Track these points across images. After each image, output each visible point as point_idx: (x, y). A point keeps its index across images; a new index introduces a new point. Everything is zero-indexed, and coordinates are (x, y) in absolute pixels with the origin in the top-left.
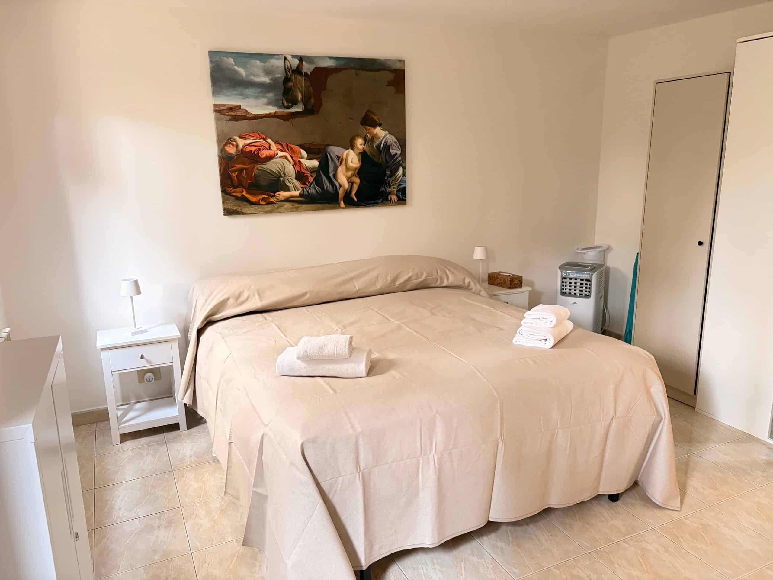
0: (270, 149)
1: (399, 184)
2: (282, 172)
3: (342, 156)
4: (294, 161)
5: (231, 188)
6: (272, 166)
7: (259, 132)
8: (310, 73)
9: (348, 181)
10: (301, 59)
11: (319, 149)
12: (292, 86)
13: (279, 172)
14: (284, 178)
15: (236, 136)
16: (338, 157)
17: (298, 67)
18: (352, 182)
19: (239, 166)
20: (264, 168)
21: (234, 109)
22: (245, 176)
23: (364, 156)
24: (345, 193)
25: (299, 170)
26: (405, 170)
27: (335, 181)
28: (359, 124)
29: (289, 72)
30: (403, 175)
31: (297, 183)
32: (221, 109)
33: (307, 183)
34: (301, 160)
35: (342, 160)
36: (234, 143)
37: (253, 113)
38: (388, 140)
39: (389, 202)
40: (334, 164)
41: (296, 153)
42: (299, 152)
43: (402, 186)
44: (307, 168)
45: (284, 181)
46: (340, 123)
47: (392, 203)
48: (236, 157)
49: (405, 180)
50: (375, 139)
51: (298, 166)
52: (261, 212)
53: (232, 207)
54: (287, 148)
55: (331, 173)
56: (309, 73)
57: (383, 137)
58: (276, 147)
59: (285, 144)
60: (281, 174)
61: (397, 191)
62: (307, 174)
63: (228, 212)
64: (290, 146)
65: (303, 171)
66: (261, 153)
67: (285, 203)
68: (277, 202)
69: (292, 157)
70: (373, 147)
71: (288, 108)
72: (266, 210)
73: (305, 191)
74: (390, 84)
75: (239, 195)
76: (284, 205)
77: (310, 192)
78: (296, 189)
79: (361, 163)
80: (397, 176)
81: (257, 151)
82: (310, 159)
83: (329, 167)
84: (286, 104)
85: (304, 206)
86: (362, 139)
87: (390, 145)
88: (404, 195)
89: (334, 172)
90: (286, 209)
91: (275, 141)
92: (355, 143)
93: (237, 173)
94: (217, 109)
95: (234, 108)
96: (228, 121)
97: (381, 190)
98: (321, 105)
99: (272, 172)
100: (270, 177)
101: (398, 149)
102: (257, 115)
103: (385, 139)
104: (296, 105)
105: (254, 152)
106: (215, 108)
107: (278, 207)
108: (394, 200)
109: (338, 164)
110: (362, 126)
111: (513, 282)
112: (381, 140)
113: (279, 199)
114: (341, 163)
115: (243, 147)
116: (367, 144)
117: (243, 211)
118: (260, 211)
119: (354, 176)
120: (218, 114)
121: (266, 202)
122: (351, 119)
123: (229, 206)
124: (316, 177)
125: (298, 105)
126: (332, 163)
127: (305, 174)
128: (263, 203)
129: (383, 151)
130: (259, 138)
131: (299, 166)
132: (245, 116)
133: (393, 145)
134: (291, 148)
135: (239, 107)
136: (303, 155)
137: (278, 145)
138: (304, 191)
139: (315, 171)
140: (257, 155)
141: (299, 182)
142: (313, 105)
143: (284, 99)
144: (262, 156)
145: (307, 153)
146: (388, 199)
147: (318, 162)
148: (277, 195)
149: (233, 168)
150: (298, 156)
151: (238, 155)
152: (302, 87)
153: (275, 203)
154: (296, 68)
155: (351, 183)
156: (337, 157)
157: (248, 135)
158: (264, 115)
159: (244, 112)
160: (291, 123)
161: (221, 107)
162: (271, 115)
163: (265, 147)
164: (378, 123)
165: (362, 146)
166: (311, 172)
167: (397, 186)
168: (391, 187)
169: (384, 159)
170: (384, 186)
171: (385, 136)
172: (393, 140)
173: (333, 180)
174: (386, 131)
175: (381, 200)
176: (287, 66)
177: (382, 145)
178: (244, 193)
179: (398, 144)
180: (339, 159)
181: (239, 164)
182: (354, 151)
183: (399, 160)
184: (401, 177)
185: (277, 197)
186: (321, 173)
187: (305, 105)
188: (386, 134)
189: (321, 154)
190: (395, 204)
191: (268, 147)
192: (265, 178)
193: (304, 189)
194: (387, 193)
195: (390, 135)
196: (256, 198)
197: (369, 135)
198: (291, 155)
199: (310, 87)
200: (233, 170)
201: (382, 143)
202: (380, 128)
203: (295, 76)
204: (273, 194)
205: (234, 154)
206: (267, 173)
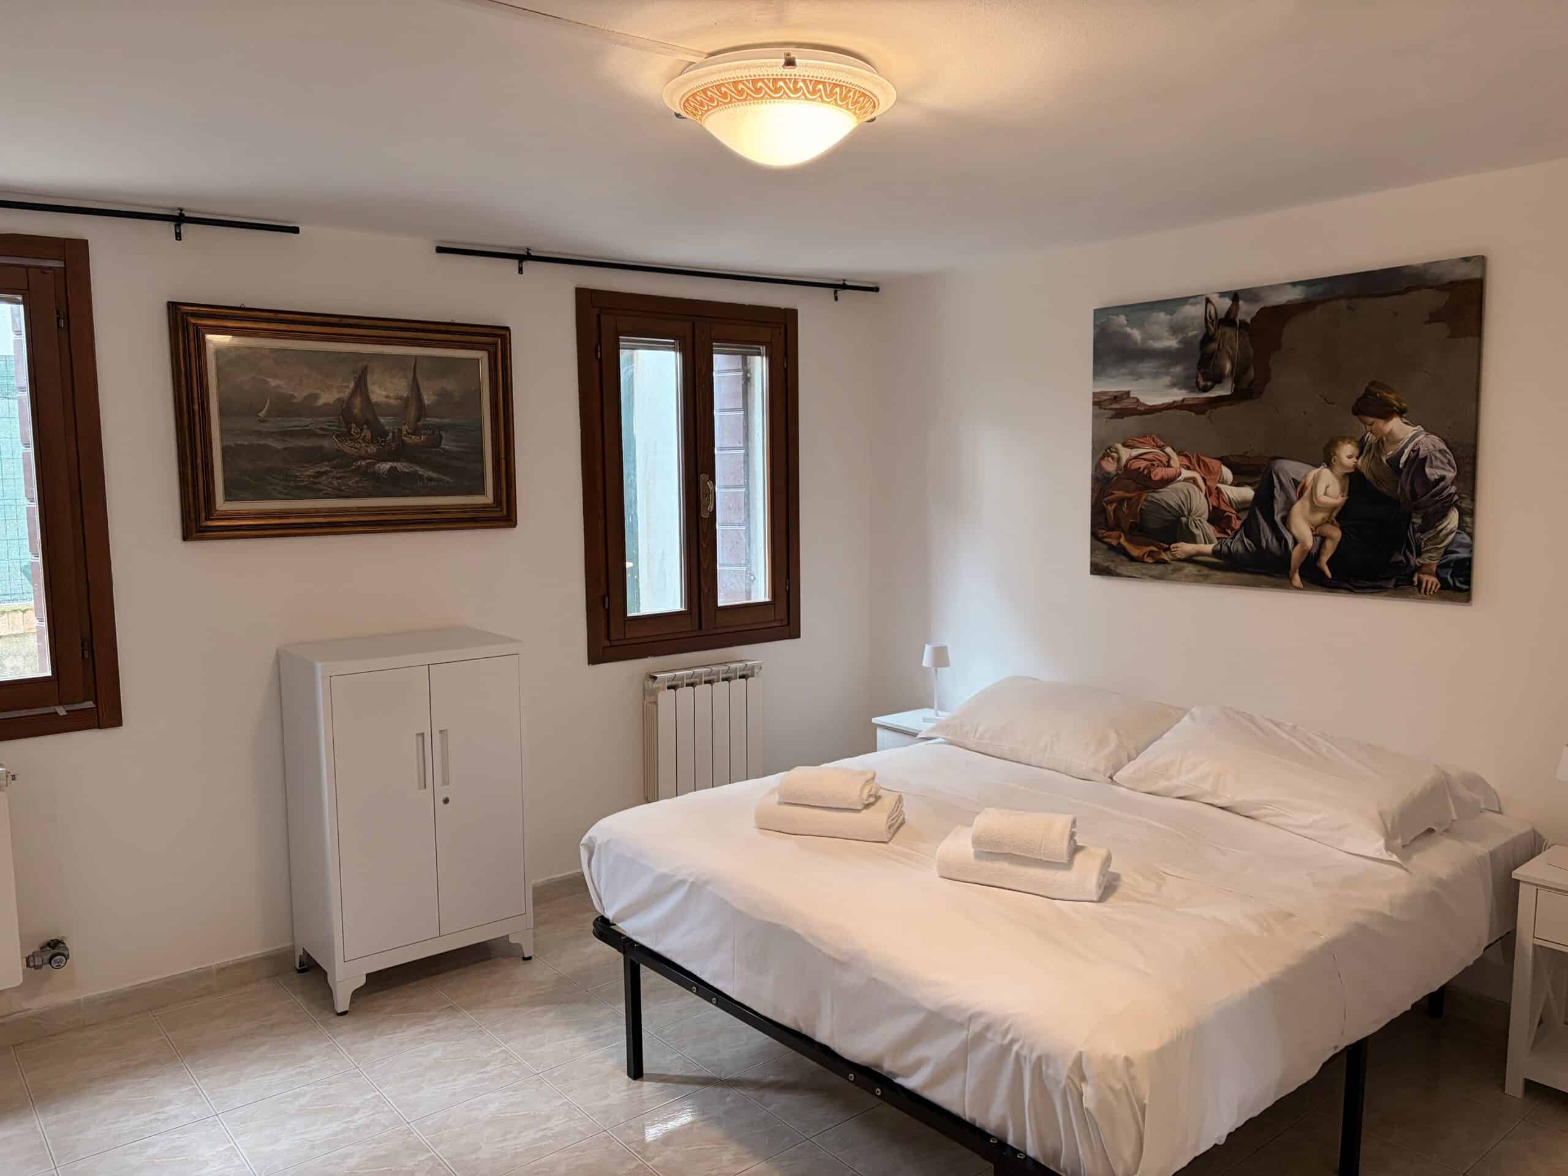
1: (1446, 550)
2: (1185, 507)
3: (1303, 481)
4: (1209, 488)
5: (1103, 529)
6: (1169, 496)
7: (1154, 436)
8: (1252, 321)
9: (1314, 533)
10: (1235, 296)
12: (1215, 349)
13: (1180, 507)
14: (1188, 518)
15: (1118, 443)
16: (1296, 483)
17: (1228, 313)
18: (1323, 535)
19: (1119, 494)
20: (1157, 499)
21: (1121, 398)
22: (1126, 512)
23: (1354, 481)
24: (1304, 557)
25: (1215, 504)
26: (1469, 519)
27: (1286, 530)
28: (1350, 412)
29: (1213, 325)
30: (1458, 529)
31: (1210, 530)
32: (1101, 400)
33: (1229, 531)
34: (1220, 486)
35: (1304, 488)
36: (1115, 455)
37: (1146, 403)
38: (1421, 446)
39: (1416, 589)
40: (1285, 497)
41: (1213, 474)
42: (1218, 471)
43: (1454, 556)
44: (1230, 503)
45: (1187, 525)
46: (1305, 413)
47: (1423, 591)
48: (1117, 479)
50: (1386, 445)
51: (1215, 498)
52: (1144, 576)
53: (1103, 562)
54: (1197, 464)
55: (1277, 514)
56: (1249, 321)
57: (1407, 440)
58: (1179, 461)
59: (1195, 456)
60: (1183, 511)
61: (1438, 567)
62: (1230, 514)
63: (1097, 569)
64: (1203, 461)
66: (1154, 473)
67: (1185, 564)
69: (1204, 480)
70: (1381, 459)
71: (1205, 389)
72: (1153, 573)
73: (1223, 546)
74: (1435, 317)
75: (1114, 543)
76: (1184, 567)
78: (1208, 540)
79: (1348, 495)
80: (1442, 529)
81: (1148, 469)
82: (1238, 485)
83: (1275, 501)
84: (1202, 383)
85: (1219, 575)
86: (1353, 445)
87: (1426, 458)
89: (1284, 513)
90: (1186, 576)
91: (1178, 452)
92: (1335, 454)
94: (1097, 400)
95: (1119, 396)
96: (1109, 418)
97: (1392, 560)
98: (1269, 379)
99: (1168, 507)
100: (1164, 515)
101: (1449, 467)
102: (1154, 406)
103: (1412, 443)
105: (1143, 470)
106: (1093, 398)
107: (1175, 571)
108: (1429, 587)
109: (1293, 494)
110: (1356, 418)
112: (1402, 446)
113: (1175, 557)
114: (1301, 495)
115: (1128, 461)
116: (1366, 454)
117: (1117, 571)
118: (1143, 574)
120: (1097, 407)
121: (1153, 558)
122: (1330, 403)
123: (1100, 559)
124: (1246, 520)
126: (1282, 494)
128: (1150, 560)
129: (1405, 471)
131: (1216, 496)
132: (1135, 409)
133: (1433, 458)
134: (1206, 465)
135: (1128, 393)
136: (1225, 478)
139: (1245, 509)
140: (1148, 476)
141: (1213, 527)
142: (1252, 382)
143: (1200, 375)
145: (1234, 474)
146: (1414, 582)
147: (1254, 490)
148: (1174, 548)
149: (1109, 497)
150: (1215, 479)
151: (1119, 474)
152: (1233, 350)
153: (1170, 563)
154: (1226, 315)
155: (1321, 539)
156: (1292, 483)
157: (1138, 441)
158: (1164, 406)
159: (1134, 403)
160: (1209, 417)
161: (1102, 397)
162: (1175, 405)
163: (1161, 461)
164: (1398, 408)
165: (1352, 459)
166: (1238, 511)
167: (1440, 553)
168: (1422, 556)
169: (1408, 488)
170: (1405, 553)
171: (1412, 437)
172: (1436, 446)
173: (1281, 528)
174: (1417, 425)
175: (1393, 581)
176: (1210, 313)
177: (1403, 456)
178: (1122, 540)
179: (1449, 455)
180: (1296, 487)
181: (1118, 490)
182: (1332, 472)
183: (1451, 494)
184: (1454, 534)
185: (1173, 553)
186: (1258, 513)
187: (1237, 381)
188: (1416, 432)
189: (1261, 476)
190: (1432, 596)
191: (1167, 462)
192: (1157, 516)
193: (1222, 542)
194: (1412, 567)
195: (1427, 435)
196: (1139, 551)
197: (1371, 435)
198: (1203, 476)
199: (1248, 347)
200: (1110, 500)
201: (1404, 453)
202: (1401, 420)
203: (1223, 330)
204: (1166, 546)
205: (1113, 473)
206: (1162, 508)
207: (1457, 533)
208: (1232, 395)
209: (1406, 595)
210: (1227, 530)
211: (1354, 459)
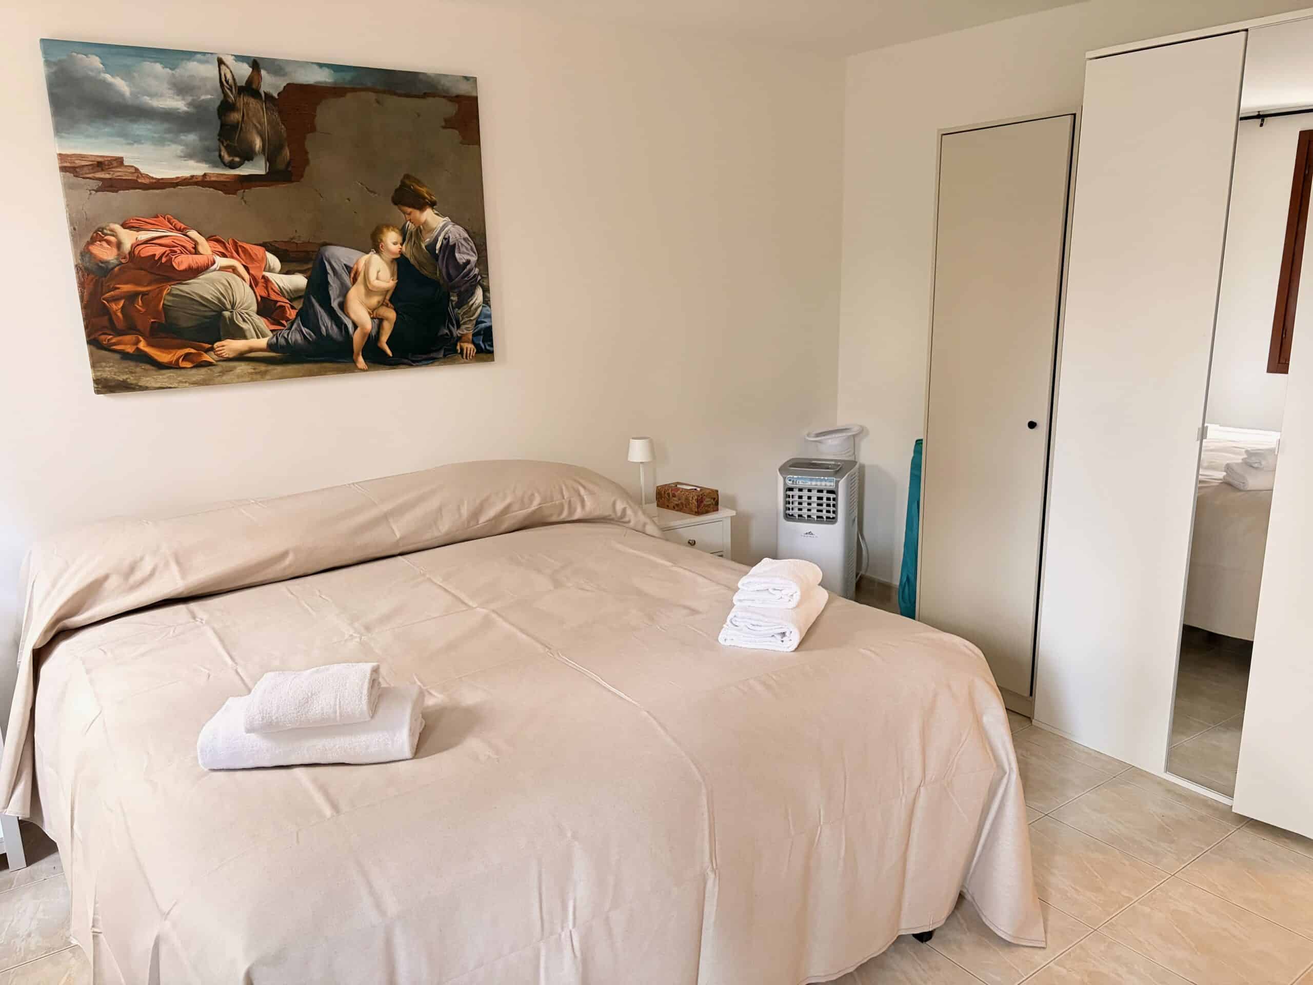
0: (196, 252)
1: (477, 321)
2: (226, 300)
3: (355, 266)
4: (253, 277)
5: (110, 335)
6: (203, 288)
7: (169, 216)
8: (279, 94)
9: (372, 316)
10: (255, 64)
11: (307, 252)
12: (238, 120)
13: (220, 300)
14: (231, 312)
15: (115, 223)
16: (348, 268)
17: (250, 81)
18: (380, 317)
19: (126, 288)
20: (187, 293)
21: (108, 165)
22: (143, 310)
23: (401, 265)
24: (365, 340)
25: (264, 294)
26: (488, 295)
27: (345, 316)
28: (391, 202)
29: (231, 91)
30: (483, 303)
31: (262, 323)
32: (76, 165)
33: (284, 322)
34: (267, 274)
35: (356, 274)
36: (112, 239)
37: (152, 175)
38: (450, 235)
39: (460, 356)
40: (339, 282)
41: (255, 261)
42: (262, 258)
43: (483, 325)
44: (281, 292)
45: (231, 319)
46: (348, 199)
47: (464, 357)
48: (120, 269)
49: (488, 313)
50: (423, 232)
51: (263, 288)
52: (182, 385)
53: (115, 375)
54: (235, 251)
55: (334, 300)
56: (276, 95)
57: (439, 229)
58: (211, 247)
59: (230, 241)
60: (223, 304)
61: (473, 335)
62: (283, 304)
64: (241, 246)
65: (274, 296)
66: (176, 261)
68: (221, 363)
69: (246, 268)
70: (420, 246)
71: (232, 166)
72: (194, 379)
73: (279, 338)
74: (449, 124)
75: (130, 349)
76: (235, 368)
78: (260, 334)
79: (398, 279)
80: (473, 304)
81: (166, 256)
82: (287, 273)
83: (330, 288)
84: (227, 158)
85: (279, 369)
86: (396, 232)
87: (455, 244)
88: (489, 343)
89: (340, 299)
90: (238, 376)
91: (207, 236)
92: (382, 240)
93: (122, 303)
94: (65, 165)
95: (106, 162)
96: (93, 190)
97: (440, 333)
98: (306, 162)
99: (204, 301)
100: (199, 311)
101: (472, 253)
102: (162, 179)
103: (444, 232)
104: (251, 161)
105: (161, 257)
106: (60, 162)
107: (223, 373)
108: (469, 352)
109: (348, 280)
110: (396, 207)
111: (702, 502)
112: (437, 233)
113: (222, 356)
114: (355, 280)
115: (134, 247)
116: (409, 240)
117: (139, 384)
118: (181, 382)
119: (382, 305)
120: (69, 174)
121: (192, 362)
122: (371, 192)
123: (109, 373)
124: (301, 309)
126: (336, 280)
127: (279, 304)
128: (188, 365)
129: (441, 256)
130: (171, 228)
131: (263, 286)
132: (135, 181)
133: (460, 245)
134: (245, 251)
135: (120, 161)
136: (272, 265)
137: (215, 243)
138: (277, 339)
139: (298, 298)
140: (168, 264)
141: (265, 319)
142: (289, 164)
143: (223, 148)
144: (179, 264)
145: (281, 261)
146: (457, 350)
147: (306, 278)
148: (218, 347)
149: (112, 293)
150: (260, 267)
151: (121, 263)
152: (261, 126)
153: (214, 365)
154: (246, 84)
155: (379, 321)
156: (345, 269)
157: (146, 222)
158: (178, 181)
159: (132, 173)
160: (243, 198)
161: (77, 162)
162: (194, 180)
163: (184, 247)
164: (429, 200)
165: (397, 246)
166: (291, 300)
168: (461, 328)
169: (444, 271)
170: (448, 325)
171: (443, 226)
172: (461, 235)
173: (339, 314)
174: (444, 216)
175: (442, 352)
176: (226, 78)
177: (438, 242)
178: (142, 345)
179: (471, 242)
180: (350, 273)
181: (125, 283)
182: (380, 255)
183: (475, 275)
184: (481, 307)
185: (219, 352)
186: (313, 300)
187: (271, 160)
188: (445, 222)
189: (312, 262)
190: (471, 360)
191: (193, 248)
192: (190, 312)
193: (277, 334)
194: (454, 338)
195: (454, 225)
196: (170, 356)
197: (411, 224)
198: (244, 263)
199: (279, 124)
200: (113, 296)
201: (438, 240)
202: (433, 211)
203: (245, 100)
204: (208, 346)
205: (113, 263)
206: (194, 302)
207: (483, 306)
209: (453, 362)
210: (281, 321)
211: (399, 246)
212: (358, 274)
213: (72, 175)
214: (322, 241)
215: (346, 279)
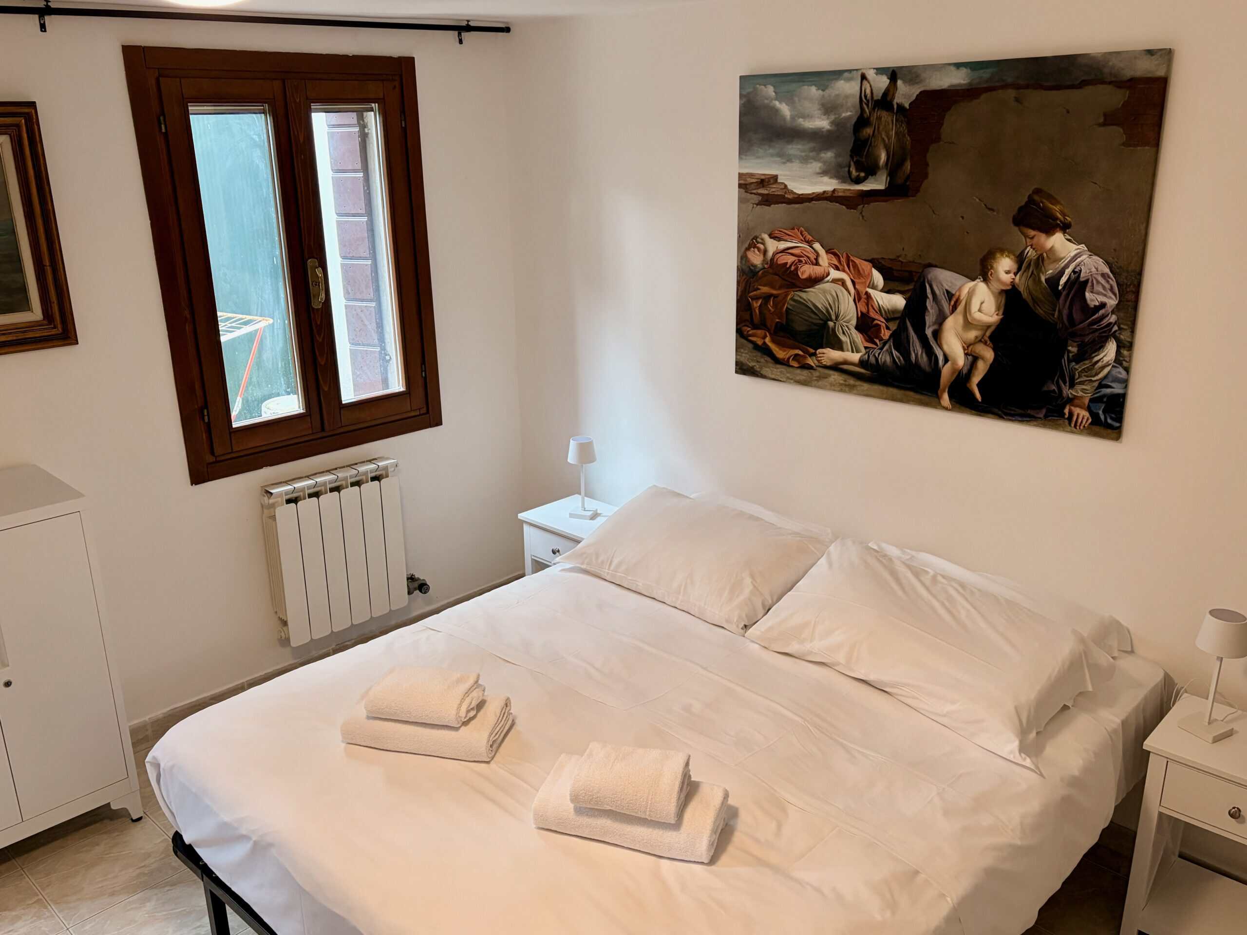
0: (817, 264)
1: (1100, 384)
2: (832, 310)
3: (957, 294)
4: (858, 292)
5: (749, 327)
6: (816, 296)
7: (803, 229)
8: (910, 104)
9: (966, 352)
10: (893, 75)
11: (911, 272)
12: (869, 135)
13: (827, 310)
14: (835, 323)
15: (765, 233)
16: (950, 295)
17: (886, 93)
18: (976, 355)
19: (765, 289)
20: (804, 300)
21: (768, 182)
22: (772, 310)
23: (1010, 299)
24: (955, 376)
25: (864, 310)
26: (1127, 352)
27: (936, 344)
28: (1011, 222)
30: (1114, 362)
31: (858, 337)
32: (747, 183)
33: (877, 341)
34: (870, 291)
35: (957, 302)
36: (761, 246)
37: (795, 191)
38: (1083, 268)
39: (1067, 422)
40: (937, 308)
41: (863, 277)
42: (869, 274)
43: (1108, 391)
44: (880, 310)
45: (834, 330)
46: (963, 217)
48: (762, 273)
50: (1046, 262)
51: (864, 304)
52: (788, 380)
53: (748, 361)
54: (847, 265)
55: (928, 328)
56: (907, 106)
57: (1069, 259)
58: (828, 259)
59: (845, 255)
60: (830, 315)
61: (1091, 400)
62: (879, 323)
63: (742, 369)
64: (853, 261)
65: (872, 314)
66: (801, 270)
67: (831, 372)
69: (854, 283)
70: (1040, 278)
71: (858, 181)
72: (798, 378)
73: (871, 356)
75: (760, 342)
76: (830, 376)
77: (881, 359)
78: (855, 349)
79: (1003, 314)
80: (1099, 361)
81: (795, 265)
82: (888, 292)
83: (927, 314)
84: (854, 173)
85: (866, 386)
86: (1012, 259)
87: (1087, 281)
89: (936, 327)
90: (833, 385)
91: (827, 249)
92: (992, 267)
93: (760, 302)
94: (743, 182)
95: (767, 180)
96: (756, 204)
97: (1045, 389)
98: (926, 176)
99: (816, 310)
100: (810, 317)
101: (1110, 294)
102: (802, 194)
103: (1074, 263)
104: (874, 176)
105: (791, 266)
106: (739, 180)
107: (820, 378)
108: (1080, 420)
109: (946, 308)
110: (1016, 229)
112: (1063, 265)
113: (821, 363)
114: (954, 309)
115: (775, 254)
116: (1025, 271)
117: (762, 372)
118: (788, 378)
119: (980, 341)
120: (743, 191)
121: (799, 362)
122: (990, 209)
123: (743, 358)
124: (896, 331)
125: (877, 176)
126: (935, 306)
127: (876, 322)
128: (796, 364)
129: (1064, 293)
130: (802, 240)
131: (865, 302)
132: (783, 196)
133: (1095, 282)
134: (855, 266)
135: (775, 178)
136: (875, 282)
137: (832, 256)
138: (869, 356)
139: (894, 319)
140: (795, 272)
141: (861, 335)
142: (908, 177)
143: (852, 164)
144: (802, 274)
145: (884, 279)
146: (1065, 414)
147: (905, 299)
148: (820, 354)
149: (755, 293)
150: (865, 282)
151: (765, 268)
152: (889, 140)
153: (814, 369)
154: (882, 96)
155: (973, 359)
156: (946, 294)
157: (785, 233)
158: (814, 195)
159: (782, 189)
160: (861, 213)
161: (748, 179)
162: (826, 195)
163: (808, 257)
164: (1061, 221)
165: (1010, 275)
166: (888, 320)
167: (1093, 387)
168: (1075, 387)
169: (1065, 312)
170: (1057, 382)
171: (1076, 255)
172: (1099, 270)
173: (931, 343)
174: (1080, 244)
175: (1044, 411)
176: (865, 93)
177: (1063, 278)
178: (768, 340)
179: (1112, 279)
180: (950, 300)
181: (764, 286)
182: (988, 286)
183: (1111, 323)
184: (1111, 366)
185: (819, 359)
186: (909, 324)
187: (892, 174)
188: (1079, 251)
189: (913, 283)
190: (1082, 430)
191: (815, 259)
192: (803, 317)
193: (869, 351)
194: (1064, 398)
195: (1090, 255)
196: (785, 353)
197: (1031, 250)
198: (852, 278)
199: (905, 135)
200: (755, 295)
201: (1064, 273)
202: (1064, 236)
203: (878, 114)
204: (812, 351)
205: (759, 267)
206: (809, 310)
207: (1113, 366)
208: (886, 189)
209: (1056, 427)
210: (875, 340)
211: (1012, 275)
212: (959, 302)
213: (744, 191)
214: (927, 262)
215: (944, 306)
